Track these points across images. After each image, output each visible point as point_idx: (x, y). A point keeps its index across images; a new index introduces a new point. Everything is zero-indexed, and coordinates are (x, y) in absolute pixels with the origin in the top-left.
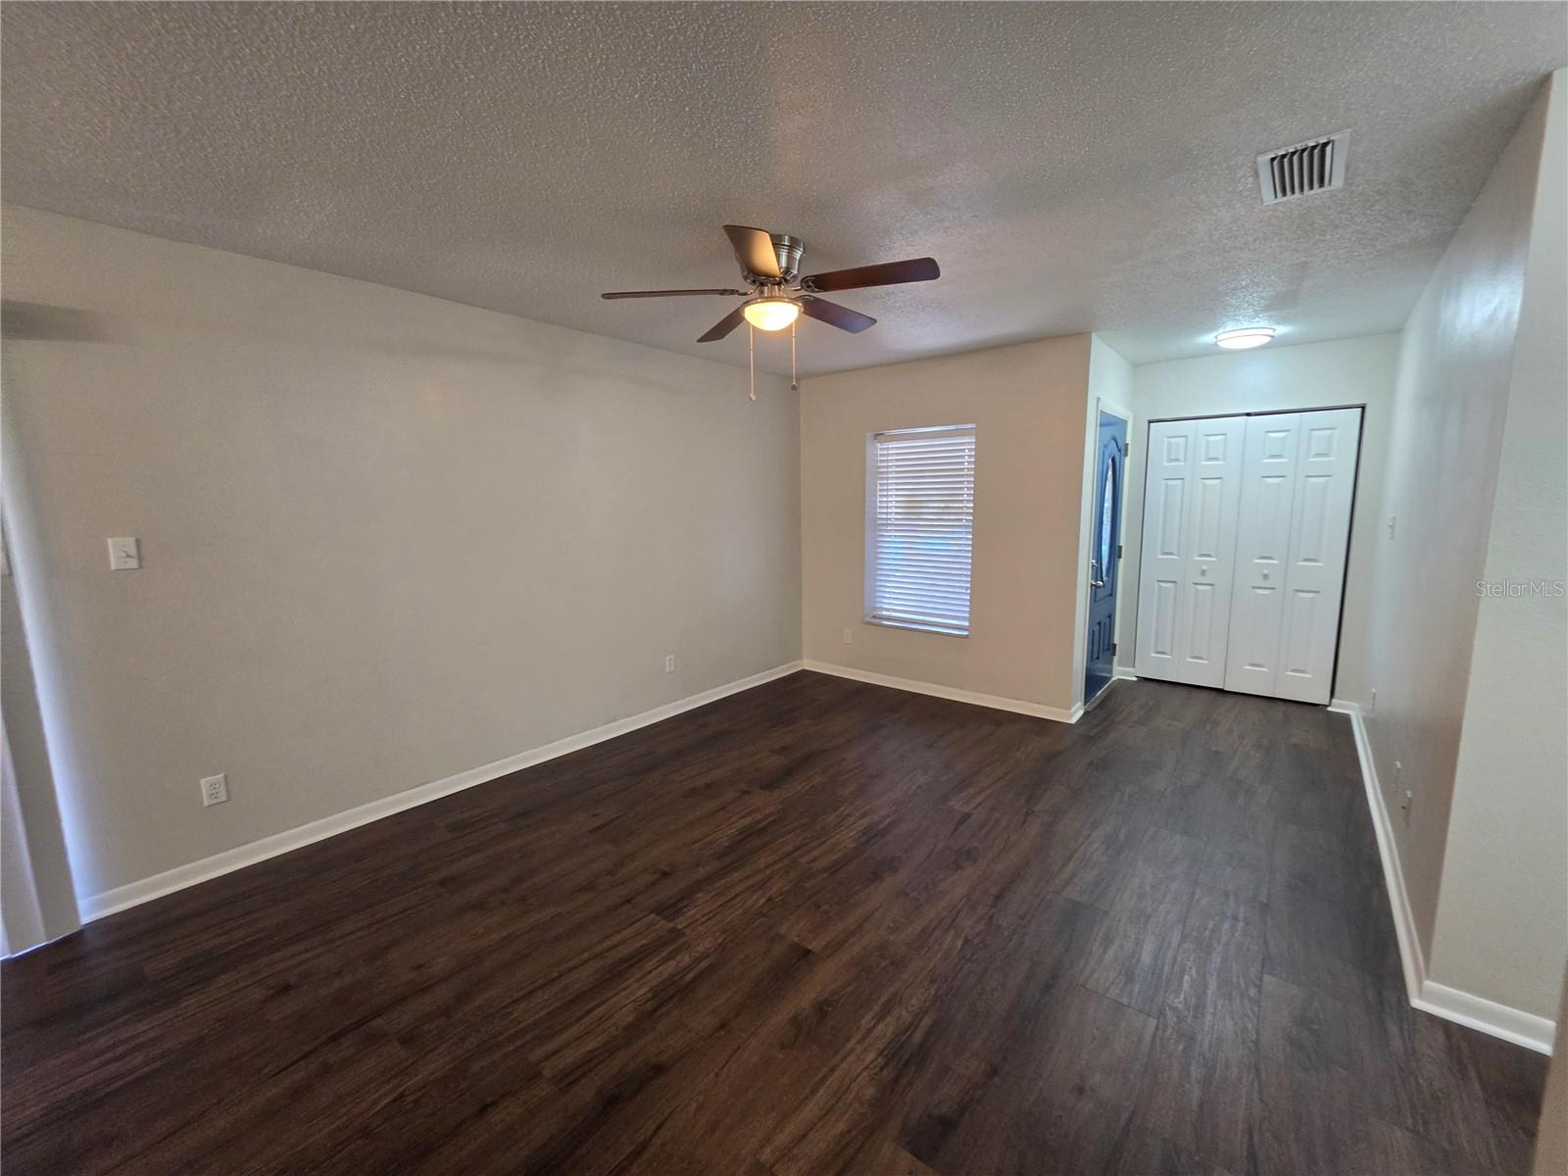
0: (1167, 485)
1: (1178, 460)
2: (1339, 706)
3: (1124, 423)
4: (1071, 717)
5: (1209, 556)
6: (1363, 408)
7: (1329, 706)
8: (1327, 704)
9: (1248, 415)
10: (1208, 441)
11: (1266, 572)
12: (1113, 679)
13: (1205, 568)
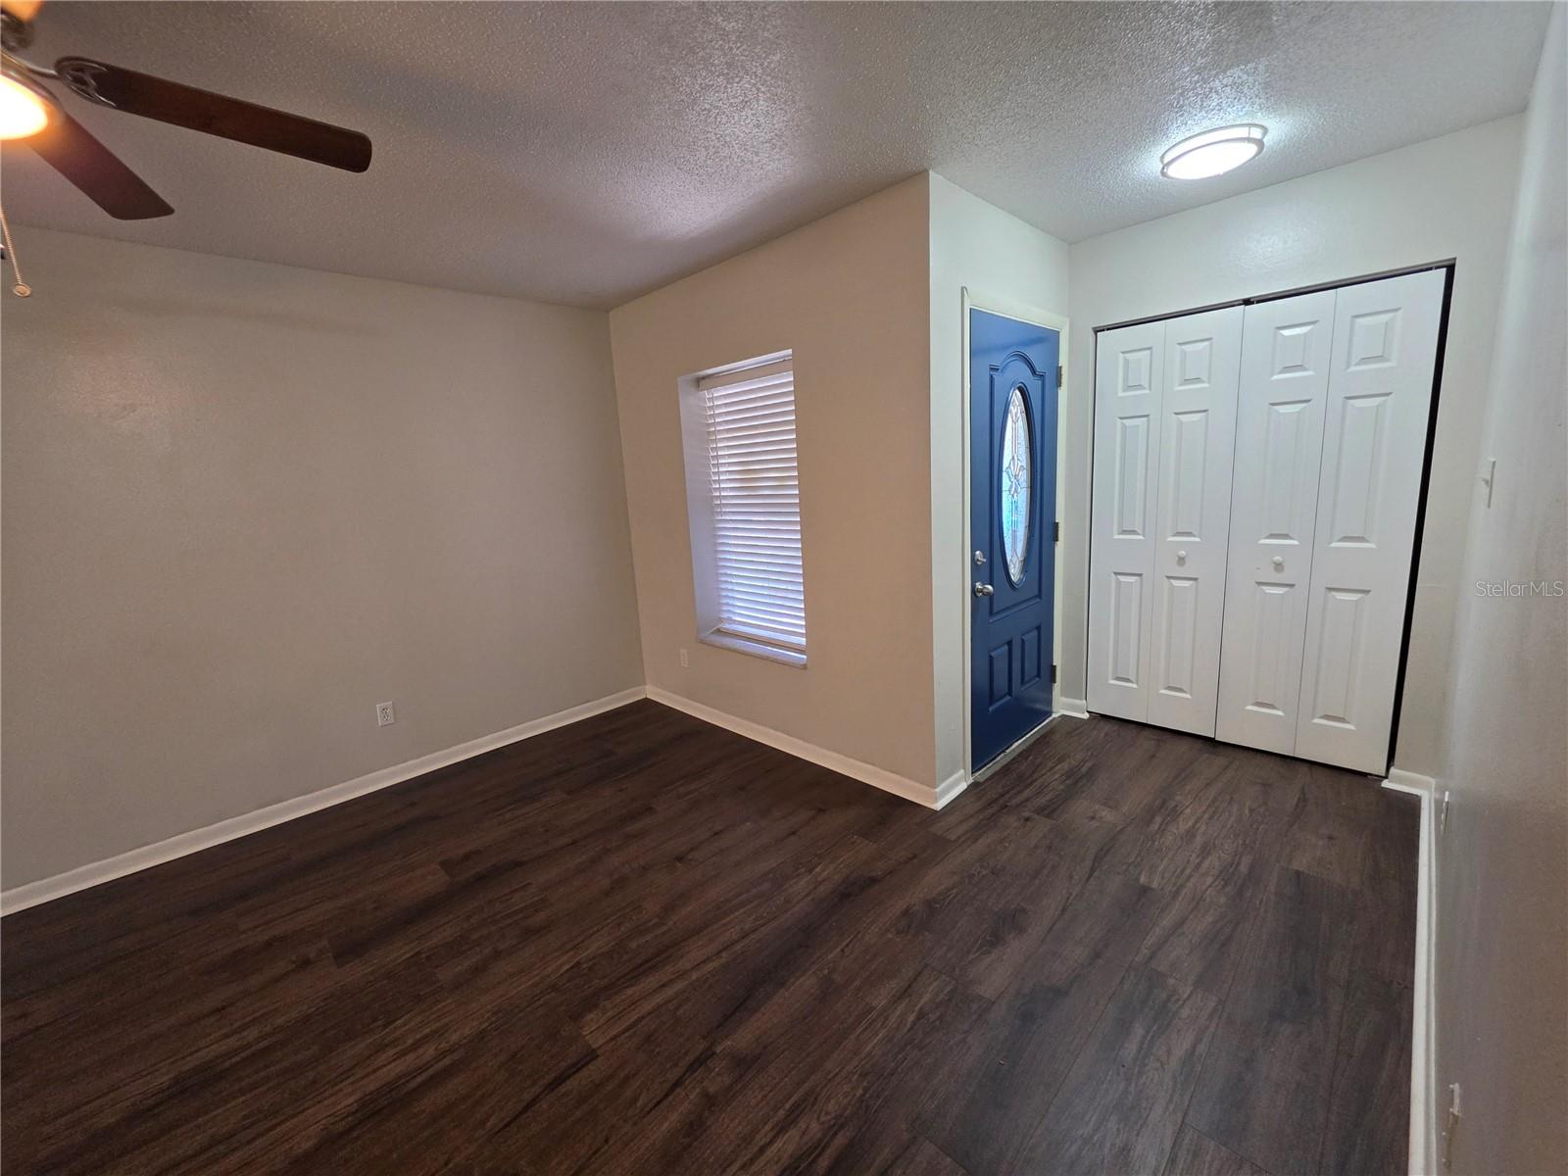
0: (1124, 427)
1: (1139, 387)
2: (1400, 780)
3: (1054, 336)
4: (936, 800)
5: (1189, 534)
6: (1451, 269)
7: (1386, 777)
8: (1384, 775)
9: (1247, 302)
10: (1184, 353)
11: (1278, 558)
12: (1054, 716)
13: (1182, 553)
